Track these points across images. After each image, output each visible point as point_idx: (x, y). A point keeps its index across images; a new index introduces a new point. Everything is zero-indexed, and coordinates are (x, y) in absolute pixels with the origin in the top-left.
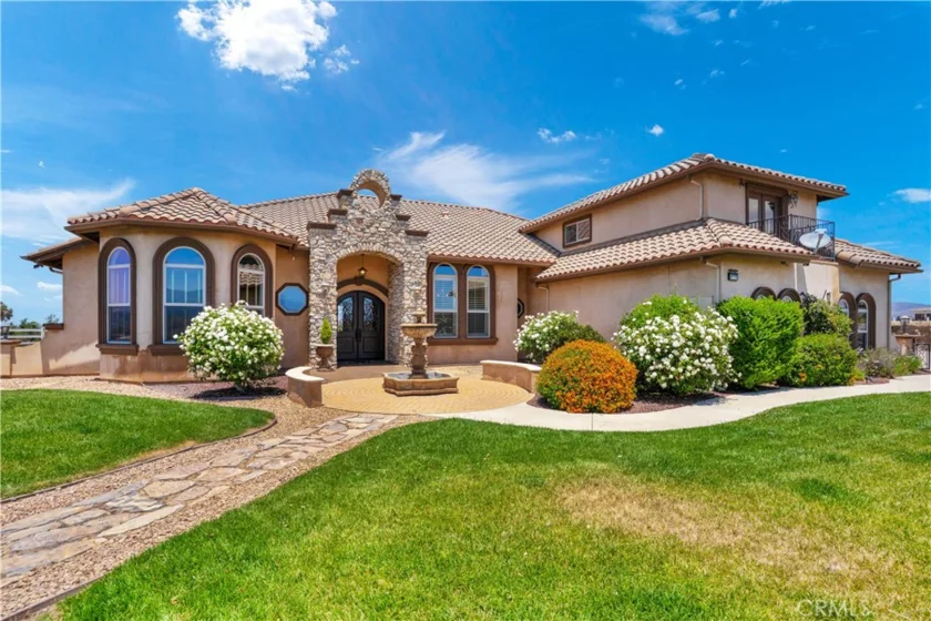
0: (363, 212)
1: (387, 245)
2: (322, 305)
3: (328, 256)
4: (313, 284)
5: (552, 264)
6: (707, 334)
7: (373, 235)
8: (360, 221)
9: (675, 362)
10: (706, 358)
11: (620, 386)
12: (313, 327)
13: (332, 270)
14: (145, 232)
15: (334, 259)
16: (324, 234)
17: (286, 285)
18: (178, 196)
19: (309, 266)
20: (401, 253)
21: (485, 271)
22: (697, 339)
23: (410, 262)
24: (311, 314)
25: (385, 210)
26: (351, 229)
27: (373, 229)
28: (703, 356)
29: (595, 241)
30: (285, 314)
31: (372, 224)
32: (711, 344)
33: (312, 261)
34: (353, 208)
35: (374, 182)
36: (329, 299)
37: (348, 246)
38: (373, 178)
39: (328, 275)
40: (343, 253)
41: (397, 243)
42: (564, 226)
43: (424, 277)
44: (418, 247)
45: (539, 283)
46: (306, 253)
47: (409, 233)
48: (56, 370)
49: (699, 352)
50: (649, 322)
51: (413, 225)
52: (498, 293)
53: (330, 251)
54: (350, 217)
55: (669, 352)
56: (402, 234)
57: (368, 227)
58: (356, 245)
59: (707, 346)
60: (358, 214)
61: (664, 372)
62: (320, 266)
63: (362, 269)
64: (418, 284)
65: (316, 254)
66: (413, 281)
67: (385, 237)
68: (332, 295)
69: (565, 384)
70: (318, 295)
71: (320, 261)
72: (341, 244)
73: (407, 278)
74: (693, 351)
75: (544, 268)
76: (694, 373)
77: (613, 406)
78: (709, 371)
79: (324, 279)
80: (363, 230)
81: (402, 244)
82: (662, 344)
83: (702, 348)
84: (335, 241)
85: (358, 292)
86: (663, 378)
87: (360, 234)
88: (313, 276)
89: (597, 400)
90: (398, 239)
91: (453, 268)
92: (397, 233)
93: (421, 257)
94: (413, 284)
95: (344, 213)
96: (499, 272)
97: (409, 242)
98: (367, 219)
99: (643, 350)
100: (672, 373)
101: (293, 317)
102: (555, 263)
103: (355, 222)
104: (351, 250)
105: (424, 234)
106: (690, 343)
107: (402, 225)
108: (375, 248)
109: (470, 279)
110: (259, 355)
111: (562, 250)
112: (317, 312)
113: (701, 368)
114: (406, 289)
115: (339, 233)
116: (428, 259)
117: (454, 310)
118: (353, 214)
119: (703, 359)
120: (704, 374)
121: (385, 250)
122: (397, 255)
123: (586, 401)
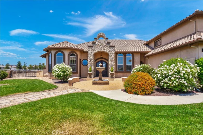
0: (99, 42)
1: (105, 49)
2: (90, 64)
3: (91, 53)
4: (88, 59)
5: (150, 52)
6: (183, 70)
7: (101, 47)
8: (99, 44)
9: (170, 80)
10: (182, 79)
11: (145, 87)
12: (88, 68)
13: (92, 56)
14: (53, 50)
15: (93, 53)
16: (90, 48)
17: (84, 59)
18: (61, 43)
19: (87, 55)
20: (108, 51)
21: (131, 55)
22: (179, 72)
23: (110, 53)
24: (88, 66)
25: (104, 42)
26: (97, 46)
27: (101, 46)
28: (181, 78)
29: (162, 45)
30: (84, 66)
31: (101, 45)
32: (184, 74)
33: (88, 54)
34: (97, 42)
35: (102, 35)
36: (92, 62)
37: (96, 50)
38: (101, 35)
39: (91, 57)
40: (95, 52)
41: (107, 49)
42: (154, 42)
43: (114, 56)
44: (112, 50)
45: (146, 57)
46: (87, 52)
47: (110, 46)
48: (45, 76)
49: (179, 77)
50: (162, 66)
51: (111, 44)
52: (135, 60)
53: (92, 52)
54: (96, 44)
55: (168, 76)
56: (108, 47)
57: (100, 46)
58: (98, 50)
59: (182, 75)
60: (98, 43)
61: (166, 83)
62: (90, 55)
63: (101, 55)
64: (112, 58)
65: (89, 52)
66: (111, 57)
67: (104, 48)
68: (92, 61)
69: (128, 85)
70: (89, 61)
71: (90, 54)
72: (94, 50)
73: (110, 57)
74: (177, 76)
75: (148, 53)
76: (177, 84)
77: (142, 93)
78: (184, 84)
79: (91, 58)
80: (99, 46)
81: (108, 49)
82: (165, 74)
83: (180, 75)
84: (93, 49)
85: (102, 61)
86: (165, 85)
87: (99, 47)
88: (88, 57)
89: (137, 91)
90: (108, 48)
91: (122, 54)
92: (107, 47)
93: (113, 52)
94: (111, 58)
95: (95, 43)
96: (135, 55)
97: (110, 49)
98: (100, 44)
99: (159, 75)
100: (169, 83)
101: (85, 66)
102: (151, 51)
103: (97, 45)
104: (97, 51)
105: (114, 46)
106: (176, 74)
107: (108, 45)
108: (102, 50)
109: (127, 57)
110: (64, 74)
111: (154, 48)
112: (89, 65)
113: (180, 82)
114: (110, 60)
115: (94, 48)
116: (115, 52)
117: (123, 64)
118: (97, 43)
119: (180, 79)
120: (182, 85)
121: (104, 51)
122: (107, 52)
123: (134, 90)
